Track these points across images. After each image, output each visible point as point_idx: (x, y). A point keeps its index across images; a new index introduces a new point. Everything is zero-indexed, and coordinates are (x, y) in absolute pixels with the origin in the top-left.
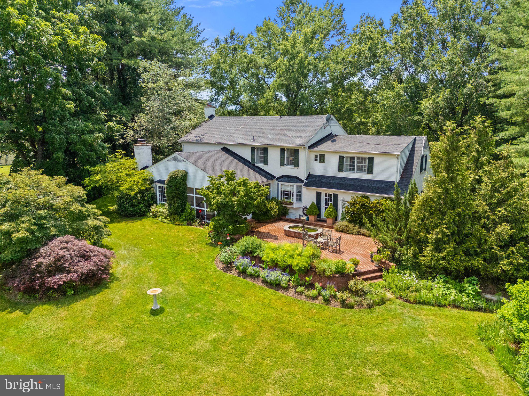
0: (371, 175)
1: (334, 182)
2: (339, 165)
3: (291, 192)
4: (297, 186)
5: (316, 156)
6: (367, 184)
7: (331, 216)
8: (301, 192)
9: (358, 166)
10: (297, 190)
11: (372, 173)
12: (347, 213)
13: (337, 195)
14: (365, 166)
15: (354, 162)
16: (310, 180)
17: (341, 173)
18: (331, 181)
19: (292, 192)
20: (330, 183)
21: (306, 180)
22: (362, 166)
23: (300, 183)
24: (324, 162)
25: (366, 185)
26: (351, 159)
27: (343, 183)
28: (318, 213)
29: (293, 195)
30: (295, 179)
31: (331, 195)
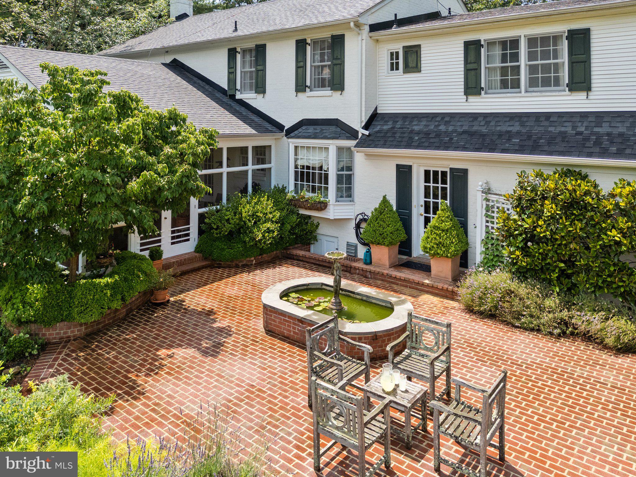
0: (583, 95)
1: (451, 128)
2: (467, 71)
3: (321, 168)
4: (340, 149)
5: (394, 56)
6: (574, 128)
7: (447, 247)
8: (350, 168)
9: (533, 69)
10: (338, 162)
11: (588, 88)
12: (507, 237)
13: (465, 172)
14: (557, 67)
15: (515, 57)
16: (378, 128)
17: (472, 99)
18: (442, 128)
19: (325, 168)
20: (438, 135)
21: (366, 127)
22: (546, 68)
23: (348, 138)
24: (419, 71)
25: (569, 130)
26: (504, 48)
27: (484, 130)
28: (403, 236)
29: (326, 176)
30: (333, 128)
31: (444, 174)
